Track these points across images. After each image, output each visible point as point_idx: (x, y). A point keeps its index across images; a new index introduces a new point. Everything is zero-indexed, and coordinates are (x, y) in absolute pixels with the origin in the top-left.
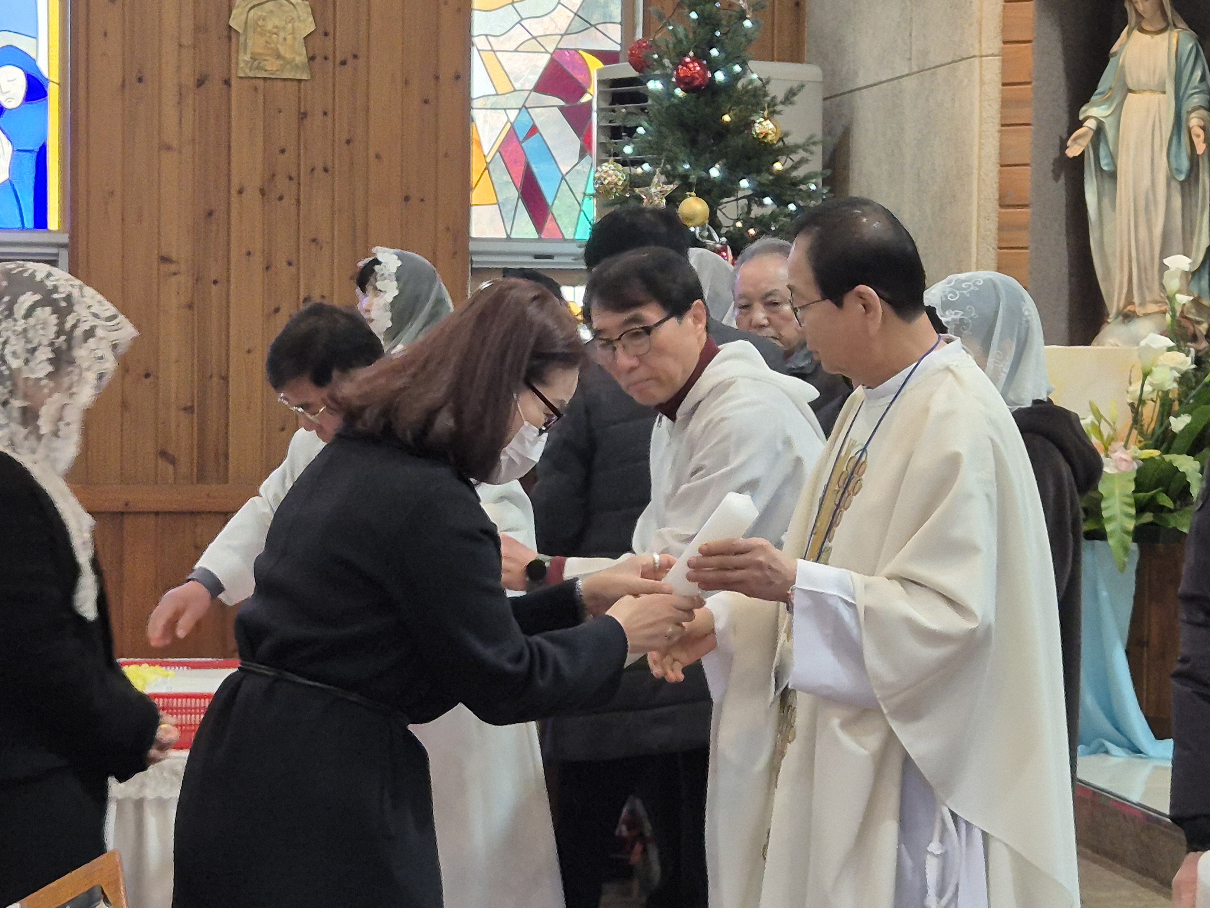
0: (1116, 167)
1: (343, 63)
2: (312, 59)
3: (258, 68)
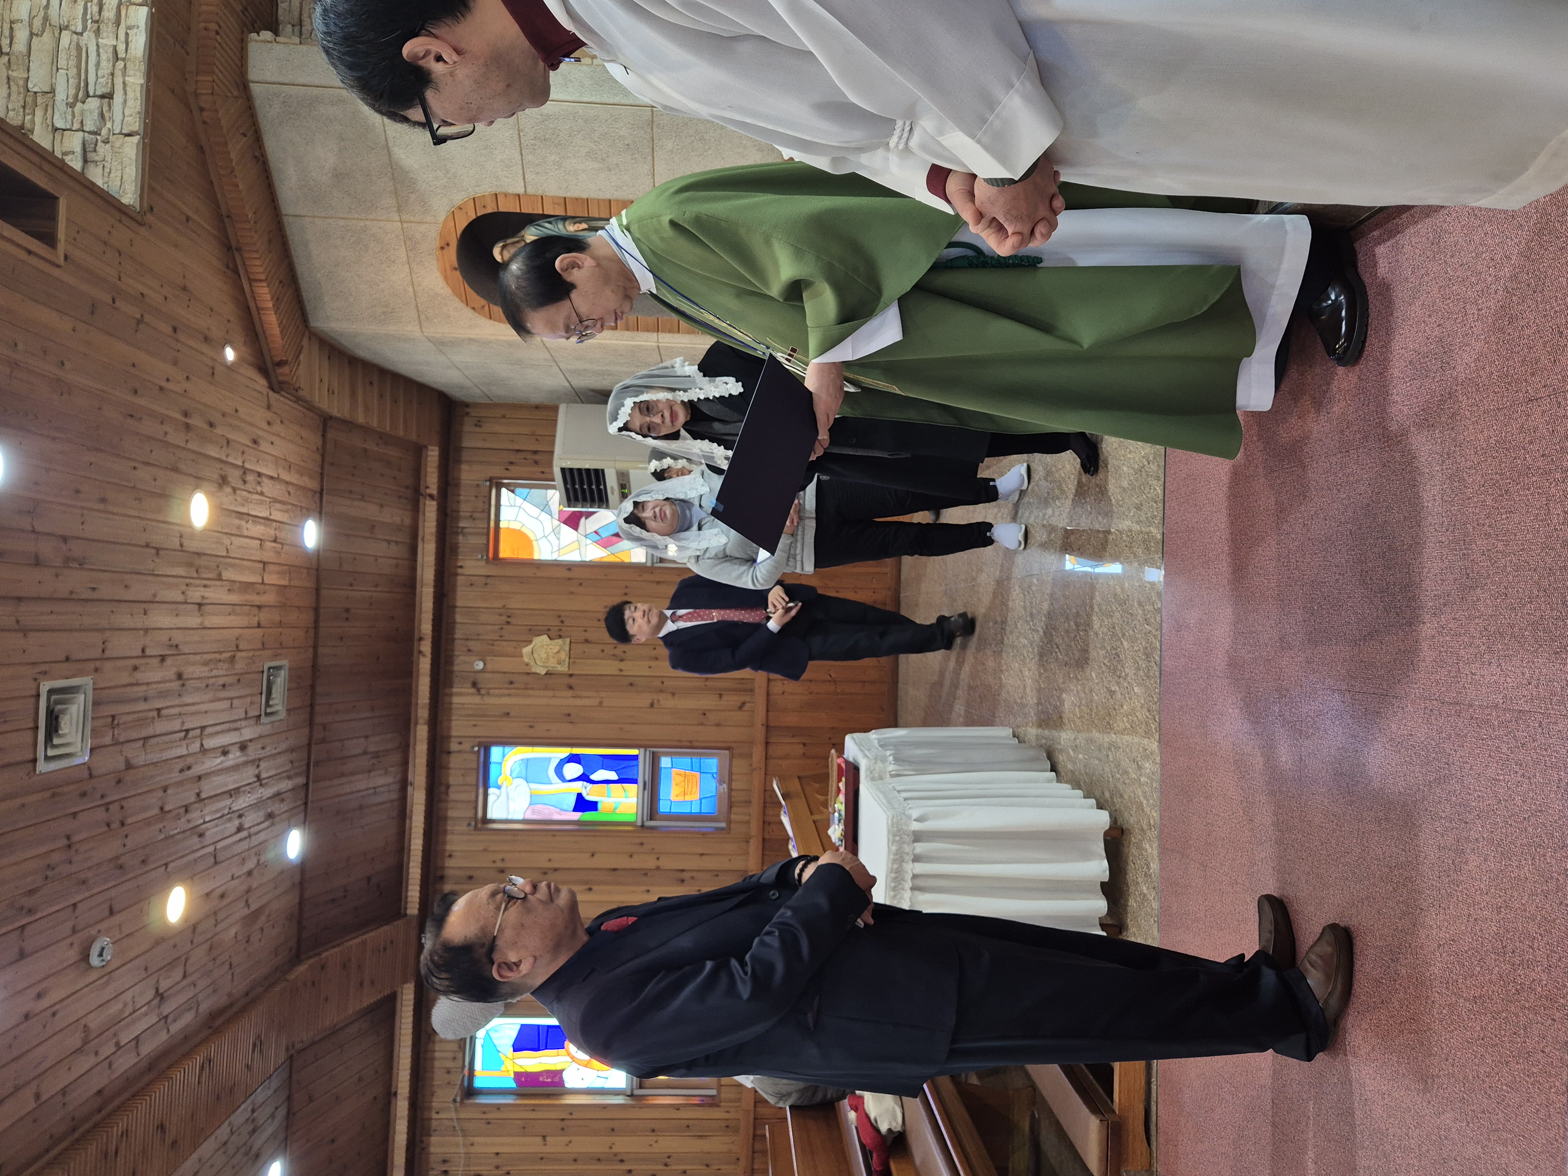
2: (560, 634)
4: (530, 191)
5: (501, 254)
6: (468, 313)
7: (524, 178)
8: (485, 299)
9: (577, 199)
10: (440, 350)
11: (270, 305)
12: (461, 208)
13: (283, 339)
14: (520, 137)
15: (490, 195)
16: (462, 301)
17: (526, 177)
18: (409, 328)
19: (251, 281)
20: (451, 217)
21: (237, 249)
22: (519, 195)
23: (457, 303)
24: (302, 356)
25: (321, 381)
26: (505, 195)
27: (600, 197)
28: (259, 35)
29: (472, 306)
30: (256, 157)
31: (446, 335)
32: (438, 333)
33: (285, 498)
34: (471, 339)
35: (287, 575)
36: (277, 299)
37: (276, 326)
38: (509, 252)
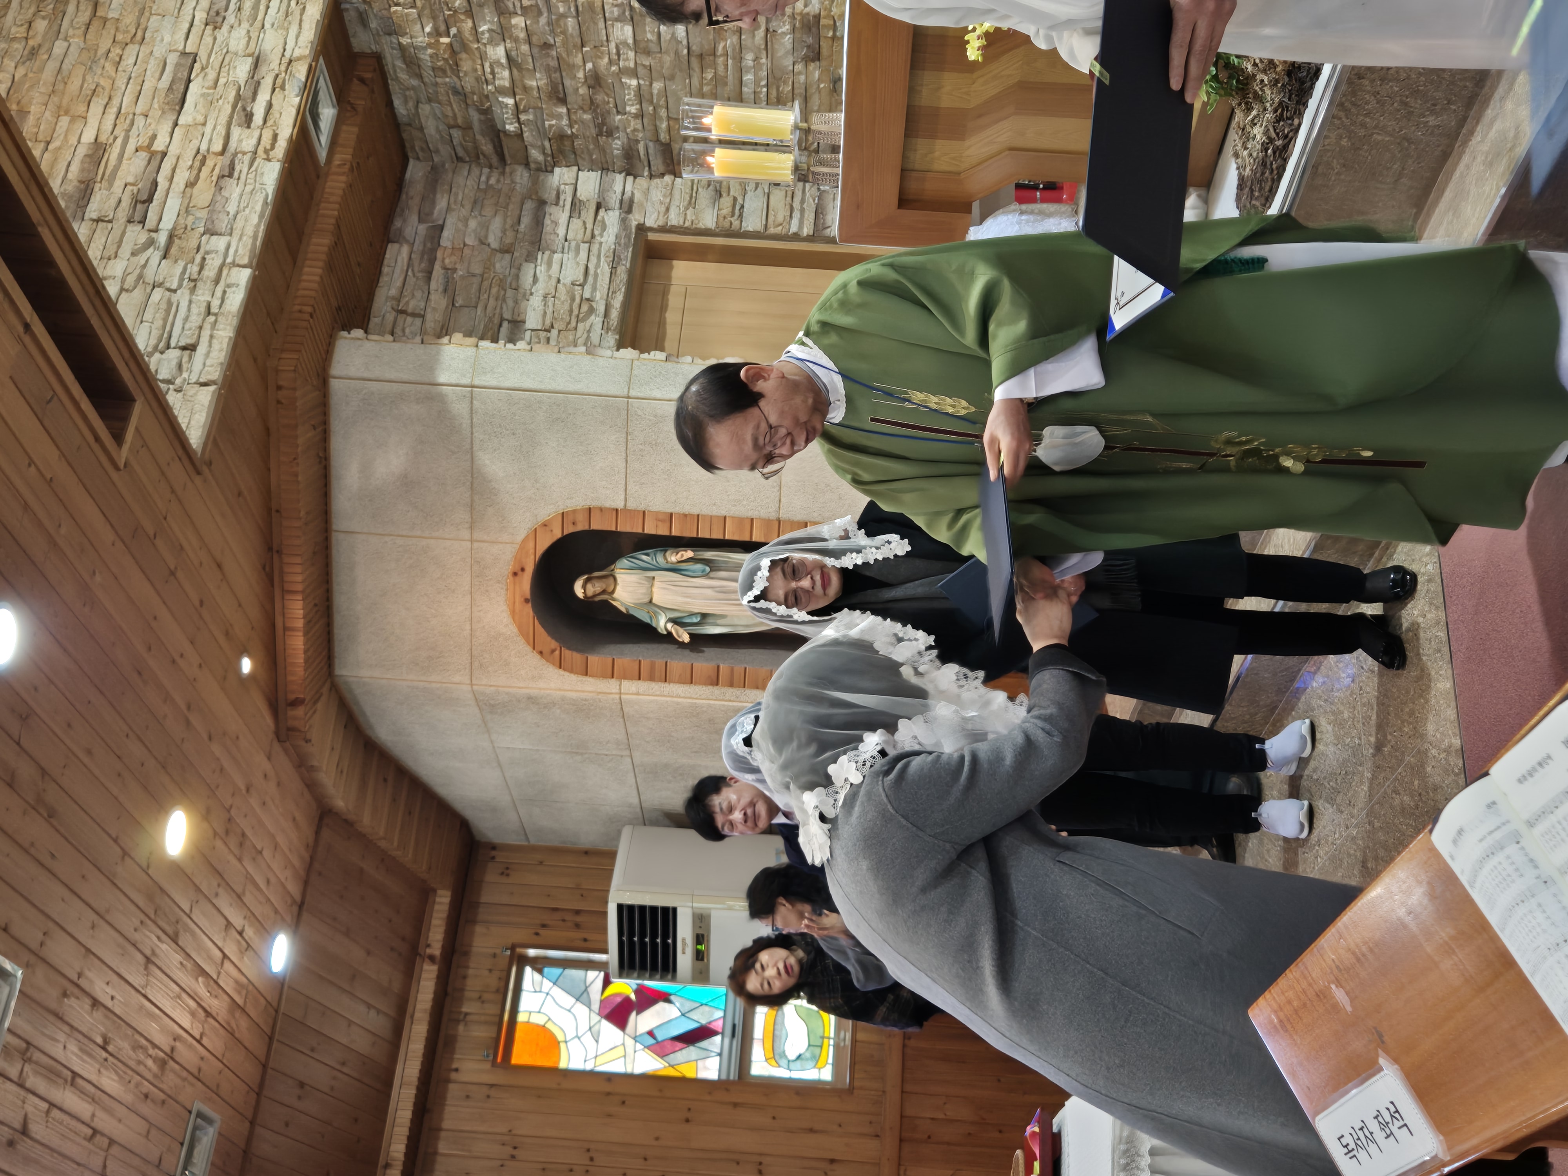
0: (698, 613)
1: (592, 1159)
4: (631, 505)
5: (584, 587)
6: (534, 659)
7: (626, 490)
8: (556, 640)
9: (685, 515)
10: (485, 722)
11: (300, 624)
12: (545, 525)
13: (305, 670)
14: (627, 441)
15: (583, 510)
16: (528, 643)
17: (629, 488)
18: (457, 679)
19: (285, 592)
20: (532, 536)
21: (278, 552)
22: (617, 510)
23: (522, 646)
24: (319, 705)
25: (333, 749)
26: (601, 509)
27: (714, 513)
28: (349, 333)
29: (540, 649)
30: (321, 457)
31: (500, 689)
32: (491, 686)
33: (262, 885)
34: (530, 698)
35: (244, 992)
36: (309, 622)
37: (302, 652)
38: (594, 586)
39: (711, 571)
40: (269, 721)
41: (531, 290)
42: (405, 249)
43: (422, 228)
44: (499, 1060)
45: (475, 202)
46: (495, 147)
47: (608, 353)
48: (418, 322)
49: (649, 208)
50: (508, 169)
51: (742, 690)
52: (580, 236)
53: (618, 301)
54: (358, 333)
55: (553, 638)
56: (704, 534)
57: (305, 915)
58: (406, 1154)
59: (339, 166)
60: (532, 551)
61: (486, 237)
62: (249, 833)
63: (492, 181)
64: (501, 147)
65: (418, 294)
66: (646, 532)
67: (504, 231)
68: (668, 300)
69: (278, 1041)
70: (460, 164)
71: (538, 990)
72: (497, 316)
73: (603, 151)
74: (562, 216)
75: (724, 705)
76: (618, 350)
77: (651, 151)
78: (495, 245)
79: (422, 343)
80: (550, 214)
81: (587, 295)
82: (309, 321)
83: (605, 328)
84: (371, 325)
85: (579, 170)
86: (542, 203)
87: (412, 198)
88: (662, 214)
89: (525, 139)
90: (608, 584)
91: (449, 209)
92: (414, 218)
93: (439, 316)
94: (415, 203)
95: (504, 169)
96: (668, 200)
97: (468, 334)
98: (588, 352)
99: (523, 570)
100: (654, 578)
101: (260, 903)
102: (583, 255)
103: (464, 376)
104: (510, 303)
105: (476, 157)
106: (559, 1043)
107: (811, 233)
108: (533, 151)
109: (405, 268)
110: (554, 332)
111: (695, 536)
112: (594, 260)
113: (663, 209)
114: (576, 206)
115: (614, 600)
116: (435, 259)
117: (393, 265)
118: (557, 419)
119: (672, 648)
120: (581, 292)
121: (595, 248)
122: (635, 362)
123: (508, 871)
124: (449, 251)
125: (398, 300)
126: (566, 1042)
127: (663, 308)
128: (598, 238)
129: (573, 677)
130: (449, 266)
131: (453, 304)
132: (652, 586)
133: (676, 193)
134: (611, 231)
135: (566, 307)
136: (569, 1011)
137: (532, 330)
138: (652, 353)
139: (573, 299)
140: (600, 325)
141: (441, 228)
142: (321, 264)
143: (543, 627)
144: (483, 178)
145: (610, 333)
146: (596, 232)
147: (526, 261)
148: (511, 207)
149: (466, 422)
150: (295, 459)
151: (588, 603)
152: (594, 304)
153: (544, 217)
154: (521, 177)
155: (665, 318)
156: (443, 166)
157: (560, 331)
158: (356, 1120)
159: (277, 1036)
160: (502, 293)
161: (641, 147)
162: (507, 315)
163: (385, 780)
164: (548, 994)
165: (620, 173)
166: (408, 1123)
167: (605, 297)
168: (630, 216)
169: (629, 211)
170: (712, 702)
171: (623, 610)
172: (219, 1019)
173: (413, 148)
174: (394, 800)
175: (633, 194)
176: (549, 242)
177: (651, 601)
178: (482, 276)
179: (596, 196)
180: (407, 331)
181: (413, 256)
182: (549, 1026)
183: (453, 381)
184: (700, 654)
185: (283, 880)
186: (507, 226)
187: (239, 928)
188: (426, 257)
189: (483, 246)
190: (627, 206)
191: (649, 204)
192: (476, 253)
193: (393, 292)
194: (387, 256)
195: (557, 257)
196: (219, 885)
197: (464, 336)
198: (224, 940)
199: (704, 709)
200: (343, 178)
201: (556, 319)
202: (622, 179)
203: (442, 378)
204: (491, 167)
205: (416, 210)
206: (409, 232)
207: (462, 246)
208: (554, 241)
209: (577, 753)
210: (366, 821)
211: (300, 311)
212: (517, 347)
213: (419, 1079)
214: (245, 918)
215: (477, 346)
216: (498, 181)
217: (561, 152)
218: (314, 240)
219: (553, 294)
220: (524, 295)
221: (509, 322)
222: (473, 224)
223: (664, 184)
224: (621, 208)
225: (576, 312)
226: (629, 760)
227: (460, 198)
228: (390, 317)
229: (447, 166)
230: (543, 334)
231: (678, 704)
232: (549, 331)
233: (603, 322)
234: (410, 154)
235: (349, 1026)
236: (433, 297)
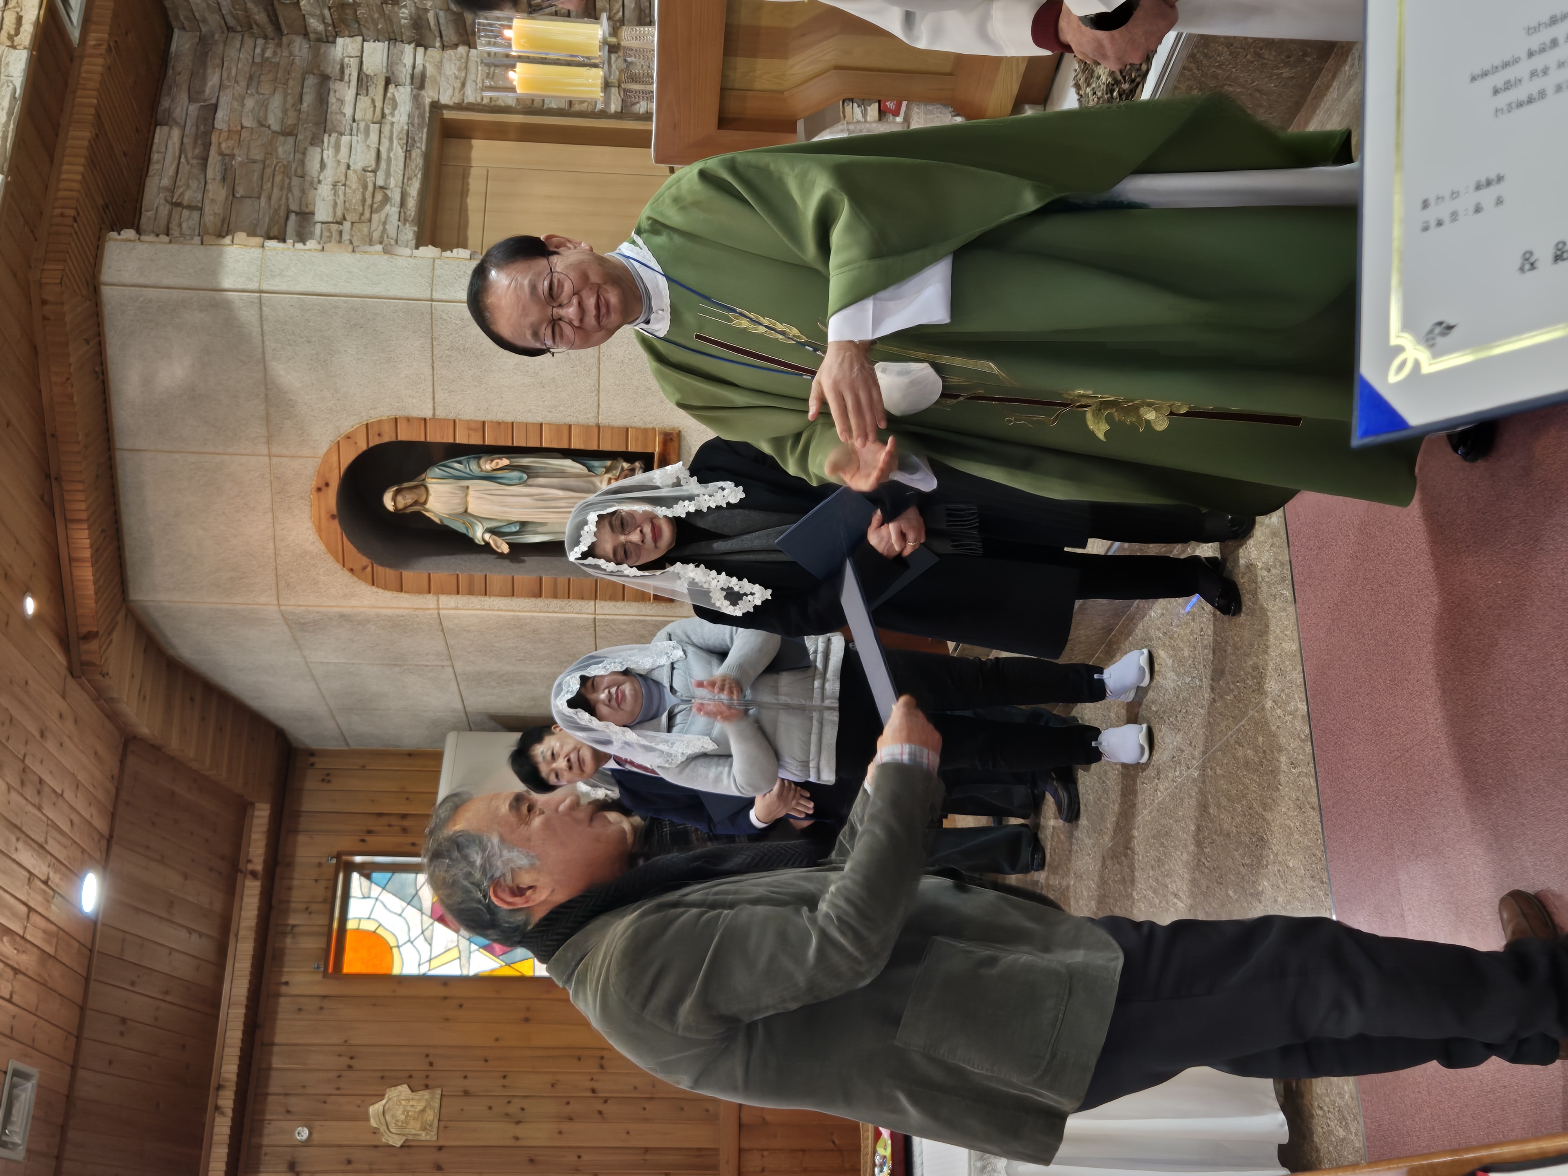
0: (517, 522)
1: (431, 1064)
2: (427, 1087)
3: (431, 1126)
4: (441, 413)
5: (394, 499)
6: (345, 576)
7: (434, 398)
8: (369, 558)
9: (499, 423)
10: (296, 640)
11: (87, 554)
12: (349, 438)
13: (96, 602)
14: (433, 347)
15: (389, 420)
16: (338, 561)
17: (437, 396)
18: (263, 599)
19: (66, 521)
20: (335, 449)
21: (56, 479)
22: (425, 419)
23: (331, 564)
24: (115, 636)
25: (133, 676)
26: (408, 419)
27: (529, 421)
28: (119, 234)
29: (351, 567)
30: (96, 372)
31: (310, 608)
32: (300, 606)
33: (66, 828)
34: (342, 616)
35: (54, 941)
36: (97, 550)
37: (91, 583)
38: (404, 498)
39: (529, 477)
40: (61, 658)
41: (318, 177)
42: (176, 133)
43: (193, 109)
44: (330, 970)
45: (251, 78)
46: (268, 15)
47: (407, 251)
48: (196, 215)
49: (443, 83)
50: (285, 40)
51: (566, 601)
52: (369, 116)
53: (414, 189)
54: (129, 234)
55: (364, 554)
56: (520, 442)
57: (115, 849)
58: (239, 1075)
59: (95, 47)
60: (336, 465)
61: (266, 118)
62: (47, 778)
63: (268, 54)
64: (276, 16)
65: (194, 184)
66: (457, 441)
67: (285, 112)
68: (468, 184)
69: (96, 980)
70: (231, 34)
71: (366, 895)
72: (283, 207)
73: (389, 20)
74: (349, 94)
75: (548, 617)
76: (417, 248)
77: (442, 21)
78: (276, 127)
79: (202, 244)
80: (335, 91)
81: (380, 182)
82: (73, 226)
83: (402, 219)
84: (143, 220)
85: (364, 40)
86: (325, 78)
87: (180, 74)
88: (457, 91)
89: (303, 8)
90: (420, 494)
91: (221, 87)
92: (183, 97)
93: (218, 208)
94: (183, 79)
95: (281, 39)
96: (463, 74)
97: (252, 233)
98: (386, 251)
99: (327, 485)
100: (468, 487)
101: (65, 847)
102: (374, 137)
103: (251, 280)
104: (296, 192)
105: (248, 26)
106: (391, 948)
107: (619, 110)
108: (312, 21)
109: (177, 154)
110: (347, 225)
111: (510, 444)
112: (385, 143)
113: (458, 85)
114: (363, 82)
115: (427, 511)
116: (210, 144)
117: (164, 150)
118: (355, 325)
119: (491, 558)
120: (373, 179)
121: (386, 129)
122: (437, 261)
123: (328, 778)
124: (225, 135)
125: (172, 190)
126: (398, 947)
127: (464, 193)
128: (389, 118)
129: (388, 594)
130: (227, 152)
131: (233, 195)
132: (467, 495)
133: (472, 66)
134: (402, 109)
135: (359, 196)
136: (400, 915)
137: (323, 223)
138: (455, 251)
139: (365, 187)
140: (397, 217)
141: (215, 107)
142: (82, 160)
143: (352, 543)
144: (258, 51)
145: (408, 225)
146: (387, 111)
147: (312, 145)
148: (291, 83)
149: (256, 331)
150: (68, 379)
151: (399, 515)
152: (388, 192)
153: (329, 94)
154: (300, 48)
155: (466, 204)
156: (213, 36)
157: (353, 223)
158: (184, 1046)
159: (93, 977)
160: (287, 181)
161: (431, 16)
162: (294, 207)
163: (192, 699)
164: (377, 899)
165: (409, 43)
166: (238, 1043)
167: (400, 184)
168: (423, 93)
169: (422, 87)
170: (535, 614)
171: (437, 520)
172: (30, 973)
173: (177, 17)
174: (203, 719)
175: (424, 66)
176: (335, 122)
177: (466, 511)
178: (264, 162)
179: (384, 71)
180: (184, 225)
181: (185, 140)
182: (380, 931)
183: (239, 287)
184: (521, 565)
185: (88, 817)
186: (288, 106)
187: (44, 878)
188: (200, 142)
189: (263, 129)
190: (419, 81)
191: (443, 79)
192: (255, 136)
193: (166, 182)
194: (156, 140)
195: (345, 139)
196: (18, 839)
197: (249, 235)
198: (28, 894)
199: (528, 621)
200: (101, 61)
201: (347, 210)
202: (412, 50)
203: (227, 283)
204: (265, 37)
205: (185, 87)
206: (178, 113)
207: (239, 128)
208: (341, 121)
209: (395, 665)
210: (174, 744)
211: (62, 215)
212: (306, 247)
213: (248, 998)
214: (49, 866)
215: (263, 246)
216: (275, 54)
217: (343, 21)
218: (72, 133)
219: (343, 182)
220: (312, 183)
221: (297, 214)
222: (250, 103)
223: (458, 56)
224: (412, 83)
225: (369, 201)
226: (450, 670)
227: (233, 74)
228: (164, 210)
229: (217, 36)
230: (334, 227)
231: (500, 616)
232: (340, 223)
233: (400, 213)
234: (174, 24)
235: (170, 954)
236: (210, 187)
